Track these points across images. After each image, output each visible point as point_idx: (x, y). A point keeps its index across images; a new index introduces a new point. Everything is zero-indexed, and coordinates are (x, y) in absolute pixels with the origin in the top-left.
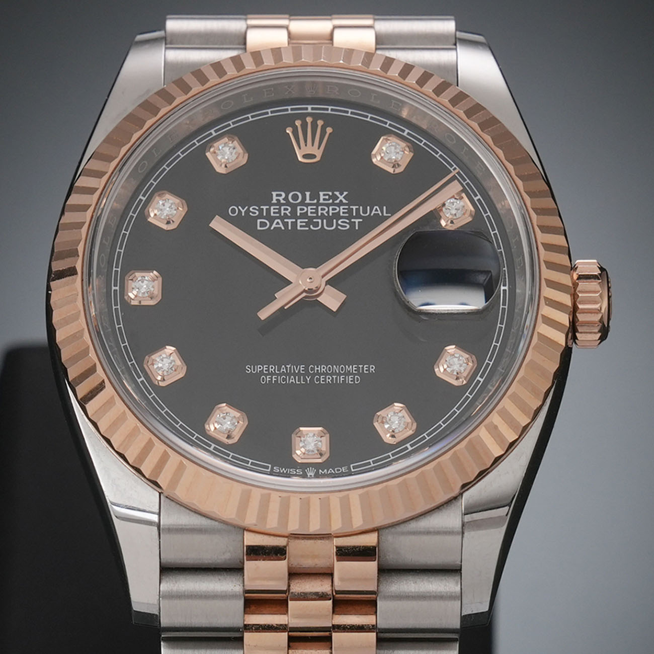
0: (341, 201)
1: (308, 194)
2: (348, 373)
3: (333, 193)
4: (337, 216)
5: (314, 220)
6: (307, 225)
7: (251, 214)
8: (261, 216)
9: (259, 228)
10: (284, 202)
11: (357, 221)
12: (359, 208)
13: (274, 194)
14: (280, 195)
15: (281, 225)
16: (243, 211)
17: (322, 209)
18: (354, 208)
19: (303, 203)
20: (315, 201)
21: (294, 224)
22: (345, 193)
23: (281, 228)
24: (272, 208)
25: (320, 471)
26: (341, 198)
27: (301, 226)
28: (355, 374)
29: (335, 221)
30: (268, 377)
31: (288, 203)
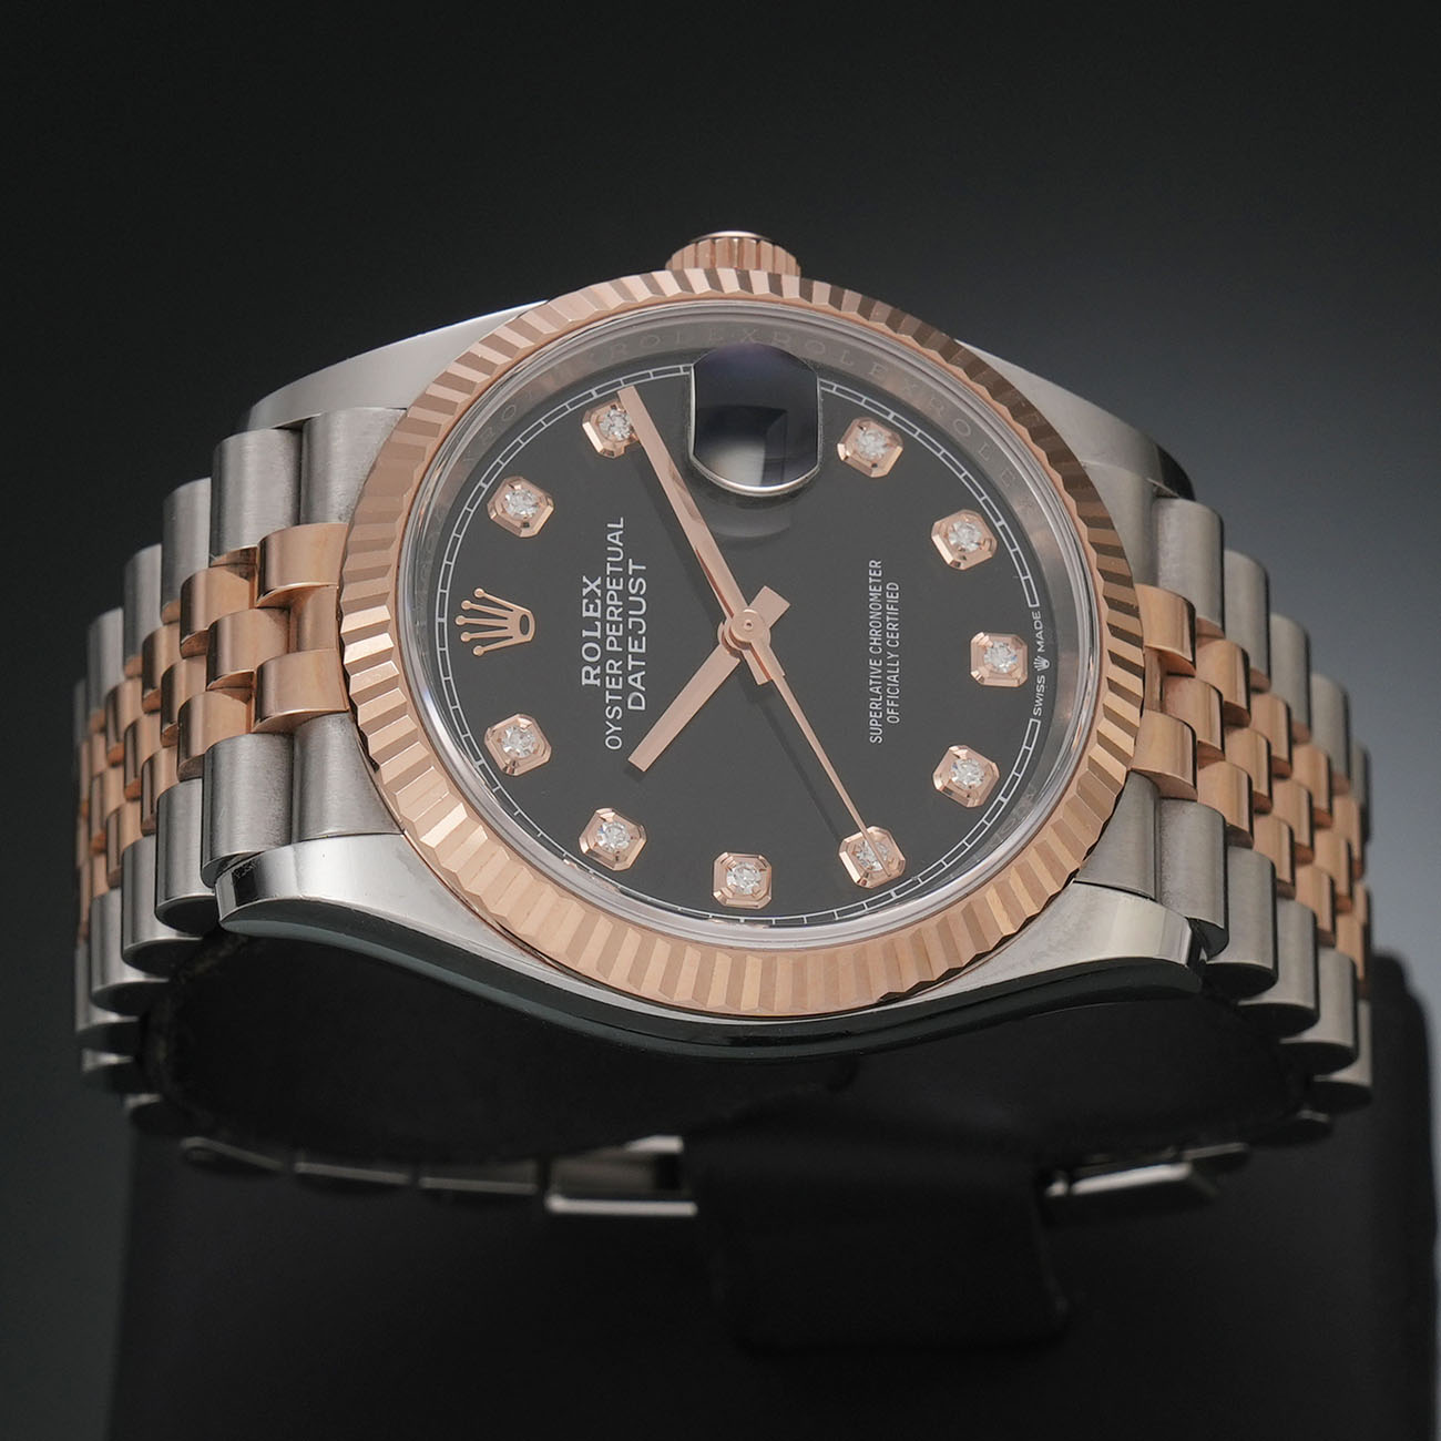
0: (597, 587)
1: (585, 633)
2: (883, 599)
3: (585, 597)
4: (623, 595)
5: (630, 627)
6: (639, 638)
7: (618, 718)
8: (623, 704)
9: (643, 708)
10: (599, 668)
11: (631, 567)
12: (611, 562)
13: (585, 681)
14: (588, 673)
15: (639, 675)
16: (614, 728)
17: (612, 614)
18: (609, 569)
19: (602, 641)
20: (598, 623)
21: (636, 657)
22: (585, 579)
23: (642, 677)
24: (608, 686)
25: (1039, 650)
26: (592, 586)
27: (640, 647)
28: (884, 590)
29: (631, 598)
30: (888, 712)
31: (602, 663)
